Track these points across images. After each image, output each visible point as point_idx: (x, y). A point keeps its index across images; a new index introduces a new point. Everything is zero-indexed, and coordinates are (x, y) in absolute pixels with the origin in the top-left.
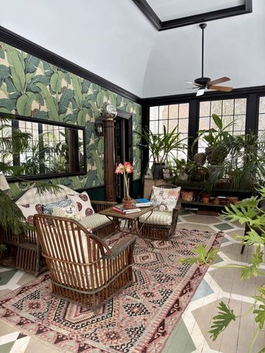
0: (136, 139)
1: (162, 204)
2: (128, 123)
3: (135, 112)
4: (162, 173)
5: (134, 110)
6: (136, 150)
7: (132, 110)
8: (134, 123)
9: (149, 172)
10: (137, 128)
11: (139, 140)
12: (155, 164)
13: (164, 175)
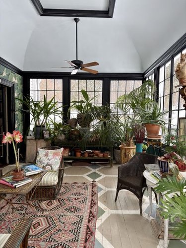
0: (18, 105)
1: (48, 165)
2: (11, 90)
3: (16, 82)
4: (43, 134)
5: (16, 80)
6: (18, 114)
7: (14, 80)
8: (16, 91)
9: (31, 133)
10: (18, 96)
11: (21, 105)
12: (36, 126)
13: (45, 135)
